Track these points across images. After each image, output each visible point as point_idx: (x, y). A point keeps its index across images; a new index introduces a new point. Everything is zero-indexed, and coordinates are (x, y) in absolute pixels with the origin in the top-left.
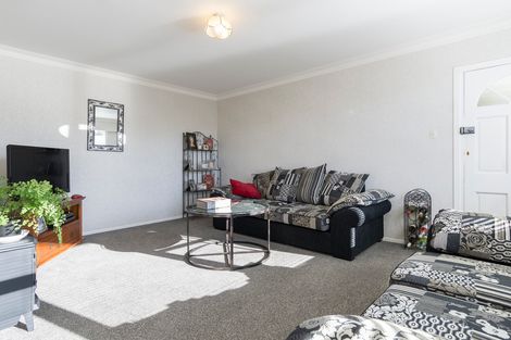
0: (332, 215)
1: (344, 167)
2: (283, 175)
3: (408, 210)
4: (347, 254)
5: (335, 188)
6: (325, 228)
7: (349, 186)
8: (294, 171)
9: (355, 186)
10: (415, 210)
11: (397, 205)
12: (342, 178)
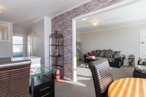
0: (115, 59)
1: (114, 50)
2: (100, 51)
3: (129, 59)
4: (119, 67)
5: (113, 54)
6: (114, 62)
7: (117, 54)
8: (103, 50)
9: (118, 54)
10: (131, 59)
11: (127, 58)
12: (115, 52)
